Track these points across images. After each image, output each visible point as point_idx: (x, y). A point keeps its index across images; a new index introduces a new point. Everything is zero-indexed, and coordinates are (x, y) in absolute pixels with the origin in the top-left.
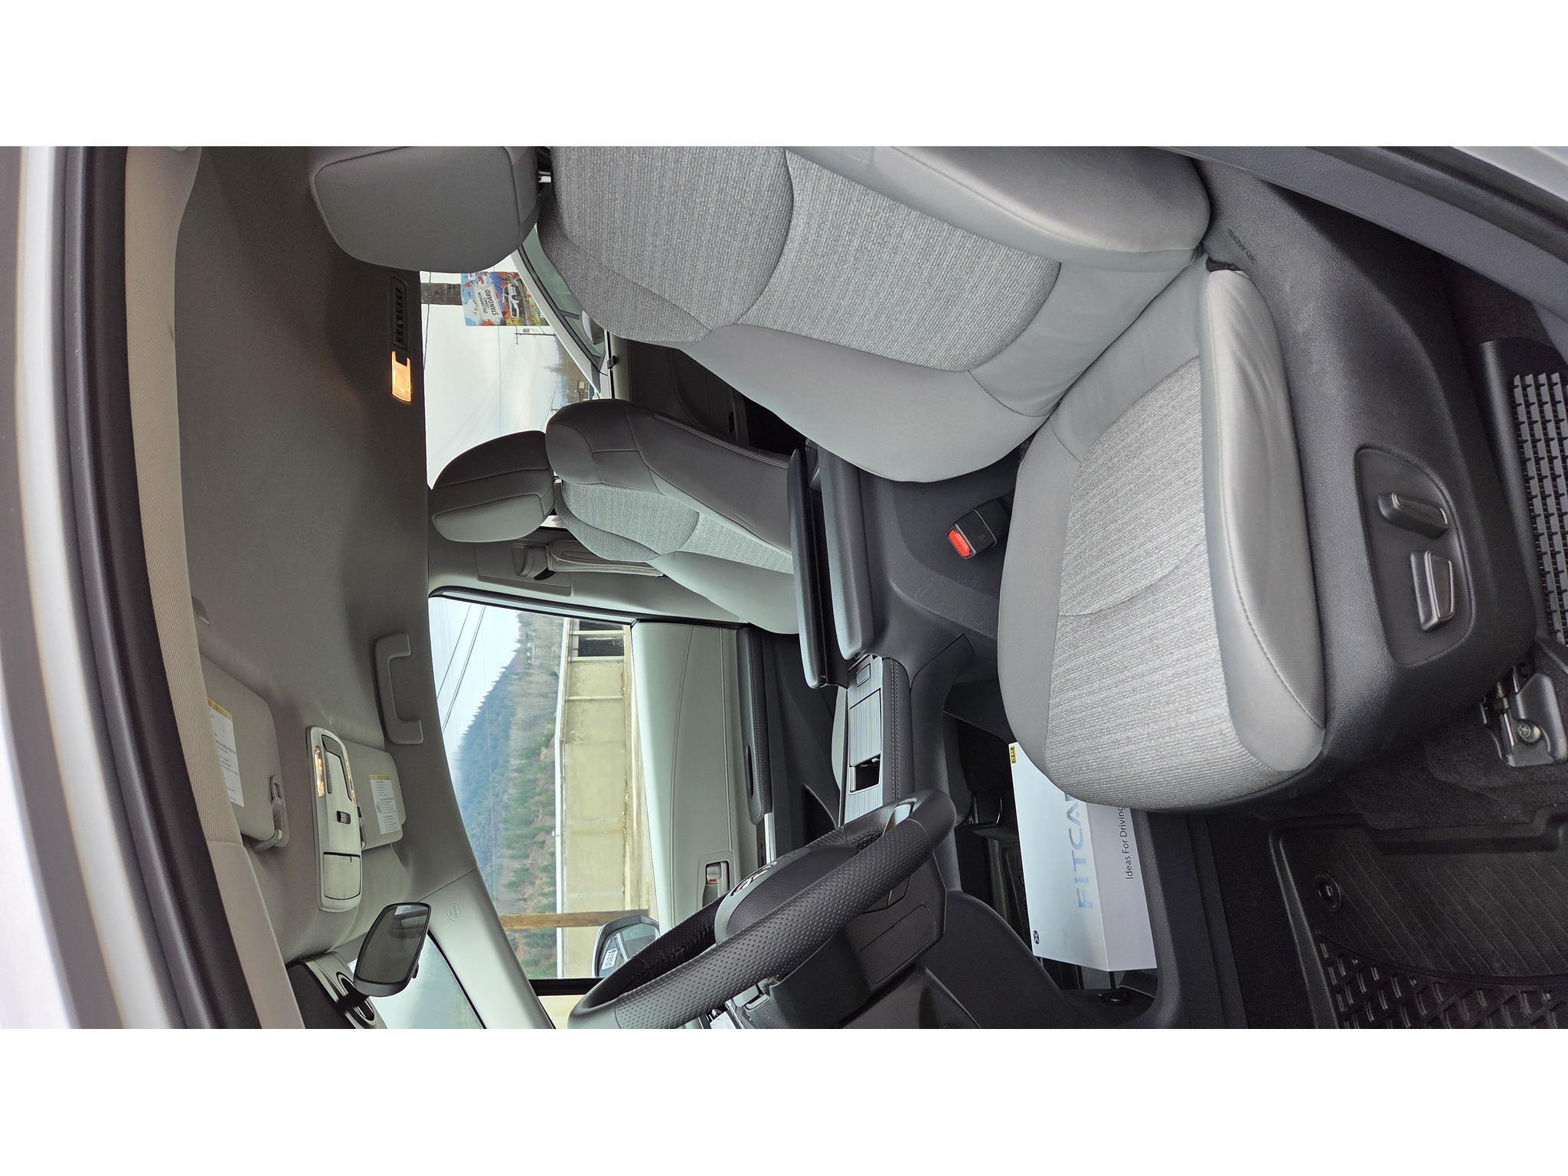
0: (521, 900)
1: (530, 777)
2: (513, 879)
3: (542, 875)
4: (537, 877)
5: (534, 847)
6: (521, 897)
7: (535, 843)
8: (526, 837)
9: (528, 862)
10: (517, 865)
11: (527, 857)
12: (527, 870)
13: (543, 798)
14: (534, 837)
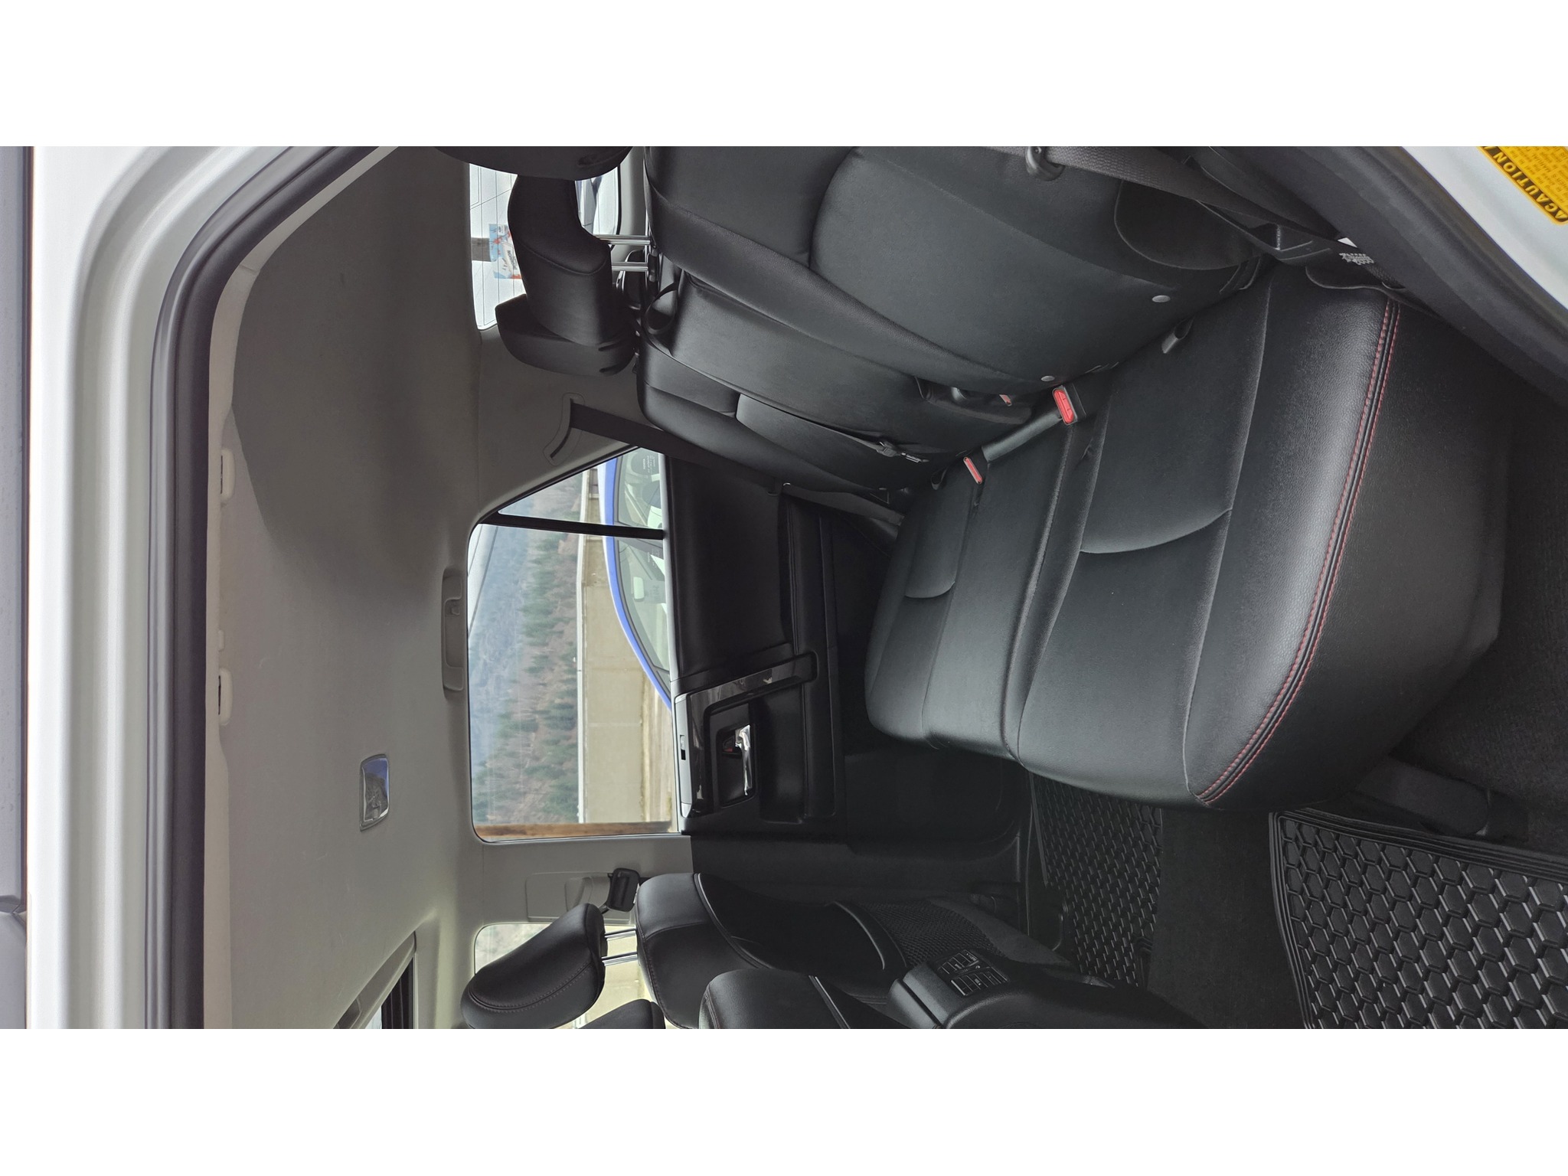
0: (540, 684)
1: (548, 568)
2: (534, 665)
3: (561, 663)
4: (556, 664)
5: (554, 636)
6: (541, 682)
7: (555, 632)
8: (545, 626)
9: (547, 650)
10: (537, 652)
11: (546, 644)
12: (546, 657)
13: (562, 590)
14: (553, 626)
